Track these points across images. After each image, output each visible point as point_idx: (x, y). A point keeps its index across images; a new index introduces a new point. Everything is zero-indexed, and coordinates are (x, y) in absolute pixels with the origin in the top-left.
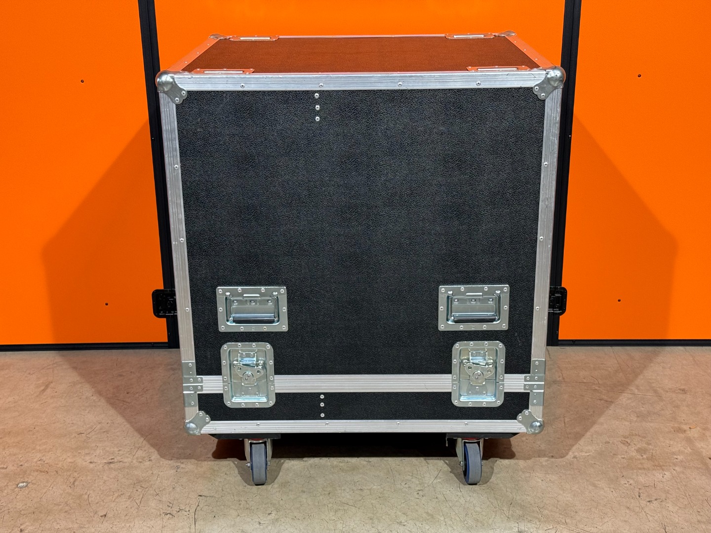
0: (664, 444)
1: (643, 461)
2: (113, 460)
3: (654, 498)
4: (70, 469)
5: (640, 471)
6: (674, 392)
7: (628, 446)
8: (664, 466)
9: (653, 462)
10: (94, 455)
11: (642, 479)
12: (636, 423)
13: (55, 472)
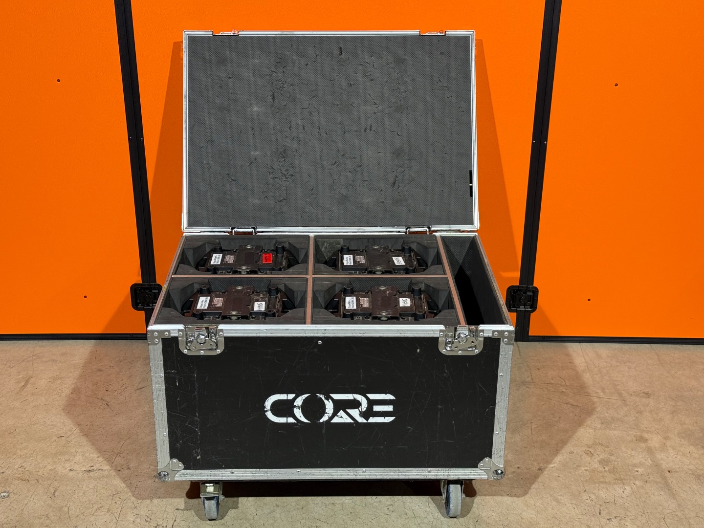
0: (625, 455)
1: (605, 474)
2: (92, 468)
3: (614, 515)
4: (50, 477)
5: (602, 485)
6: (638, 395)
7: (591, 457)
8: (625, 479)
9: (615, 474)
10: (74, 462)
11: (603, 494)
12: (601, 431)
13: (36, 481)
